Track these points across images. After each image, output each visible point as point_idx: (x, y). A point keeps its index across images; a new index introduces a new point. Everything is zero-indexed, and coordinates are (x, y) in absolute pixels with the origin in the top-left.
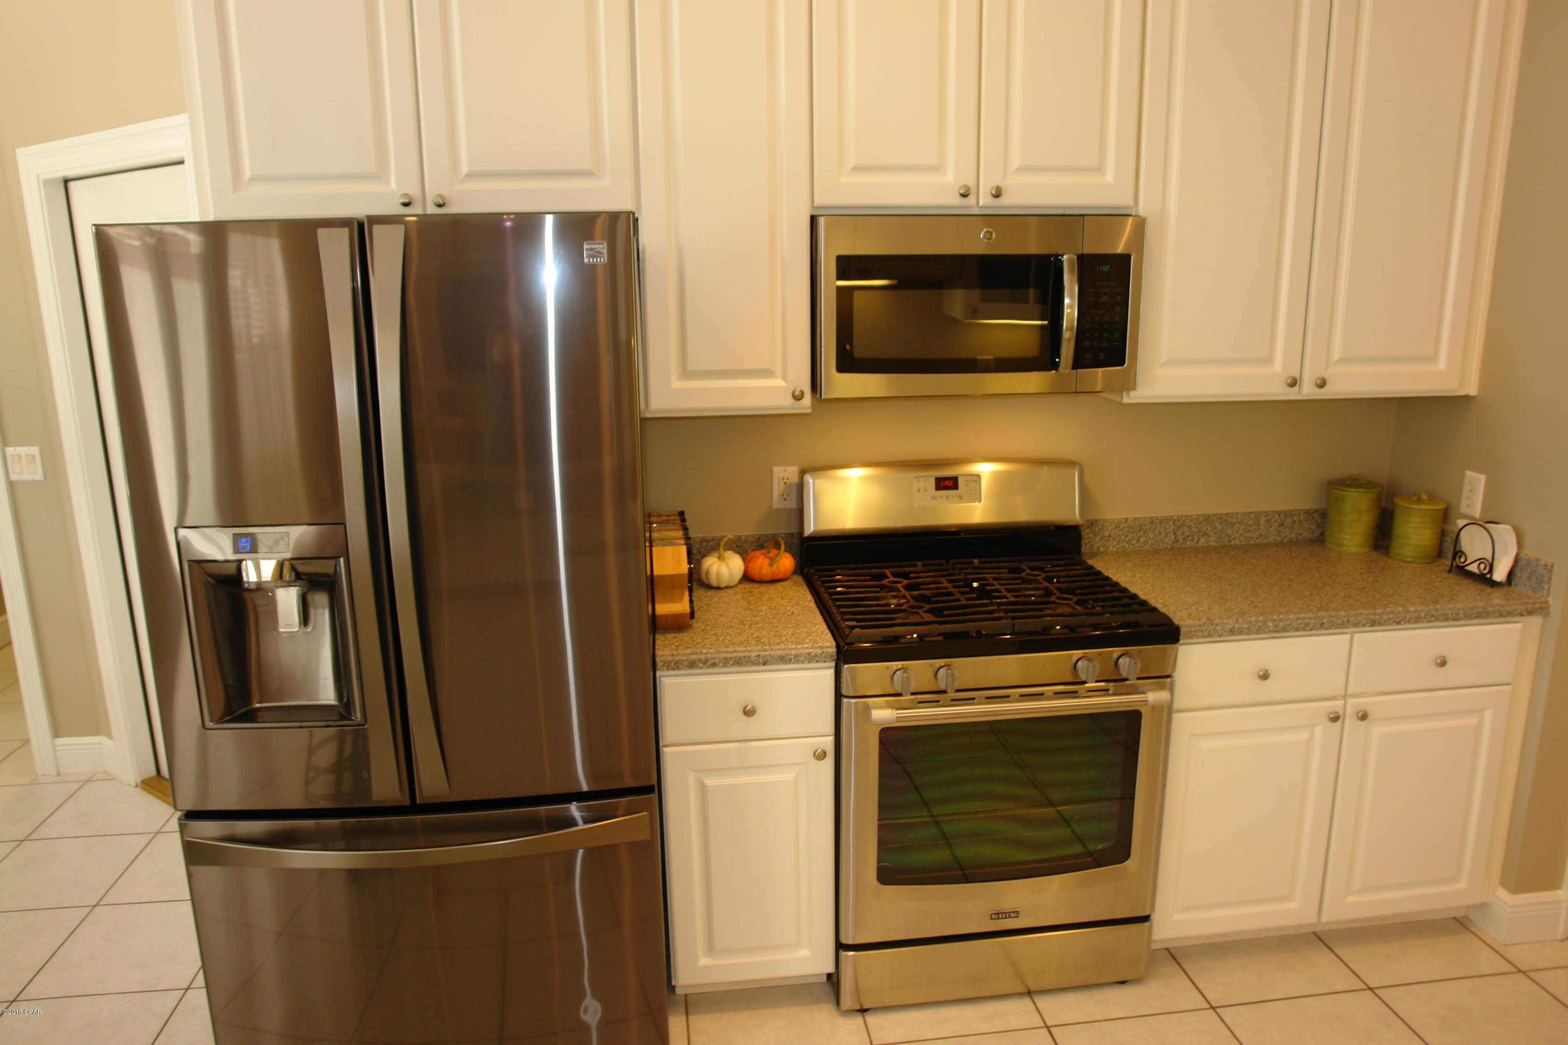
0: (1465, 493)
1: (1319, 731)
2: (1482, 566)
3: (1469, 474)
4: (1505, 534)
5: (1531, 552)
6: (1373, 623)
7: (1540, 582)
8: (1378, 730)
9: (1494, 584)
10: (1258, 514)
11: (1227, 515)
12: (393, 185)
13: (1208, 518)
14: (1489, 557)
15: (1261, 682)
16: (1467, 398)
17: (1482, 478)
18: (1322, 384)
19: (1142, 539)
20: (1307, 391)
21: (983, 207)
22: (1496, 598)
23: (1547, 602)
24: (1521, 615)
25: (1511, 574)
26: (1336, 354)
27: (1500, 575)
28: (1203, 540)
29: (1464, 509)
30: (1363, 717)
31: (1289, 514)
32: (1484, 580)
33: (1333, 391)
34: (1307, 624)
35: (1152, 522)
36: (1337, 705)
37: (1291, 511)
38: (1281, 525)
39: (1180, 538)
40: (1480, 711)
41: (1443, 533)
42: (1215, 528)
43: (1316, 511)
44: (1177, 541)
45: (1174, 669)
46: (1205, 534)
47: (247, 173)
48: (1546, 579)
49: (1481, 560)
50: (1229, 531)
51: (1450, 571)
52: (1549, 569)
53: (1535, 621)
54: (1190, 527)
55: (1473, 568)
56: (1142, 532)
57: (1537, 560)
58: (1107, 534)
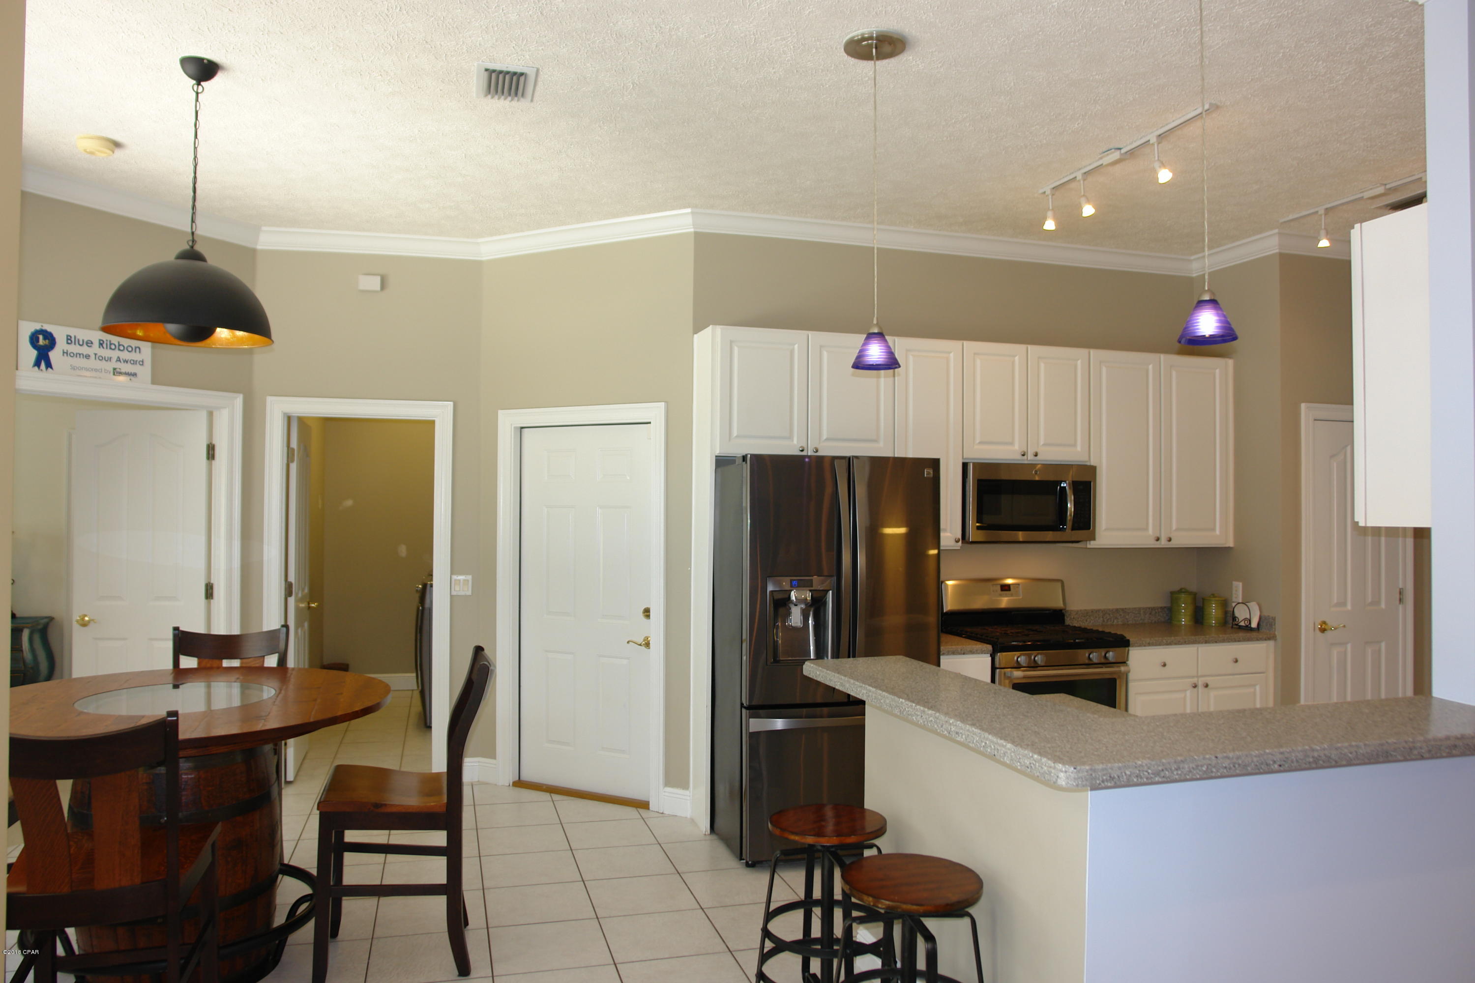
0: (1234, 592)
1: (1188, 693)
2: (1246, 622)
3: (1235, 583)
4: (1254, 606)
5: (1265, 614)
6: (1206, 642)
7: (1271, 625)
8: (1213, 694)
9: (1252, 629)
10: (1140, 609)
11: (1125, 609)
12: (795, 442)
13: (1117, 610)
14: (1248, 617)
15: (1164, 668)
16: (1229, 548)
17: (1241, 584)
18: (1170, 540)
19: (1088, 620)
20: (1163, 543)
21: (1030, 460)
22: (1254, 634)
23: (1275, 634)
24: (1266, 640)
25: (1258, 624)
26: (1174, 528)
27: (1254, 625)
28: (1115, 621)
29: (1234, 600)
30: (1207, 686)
31: (1153, 609)
32: (1248, 628)
33: (1175, 543)
34: (1179, 641)
35: (1092, 612)
36: (1195, 680)
37: (1154, 607)
38: (1150, 614)
39: (1105, 620)
40: (1254, 685)
41: (1226, 613)
42: (1121, 615)
43: (1165, 607)
44: (1104, 621)
45: (1127, 660)
46: (1116, 618)
47: (735, 433)
48: (1273, 624)
49: (1245, 619)
50: (1127, 617)
51: (1232, 627)
52: (1274, 619)
53: (1271, 643)
54: (1109, 614)
55: (1242, 624)
56: (1088, 617)
57: (1269, 616)
58: (1072, 617)
